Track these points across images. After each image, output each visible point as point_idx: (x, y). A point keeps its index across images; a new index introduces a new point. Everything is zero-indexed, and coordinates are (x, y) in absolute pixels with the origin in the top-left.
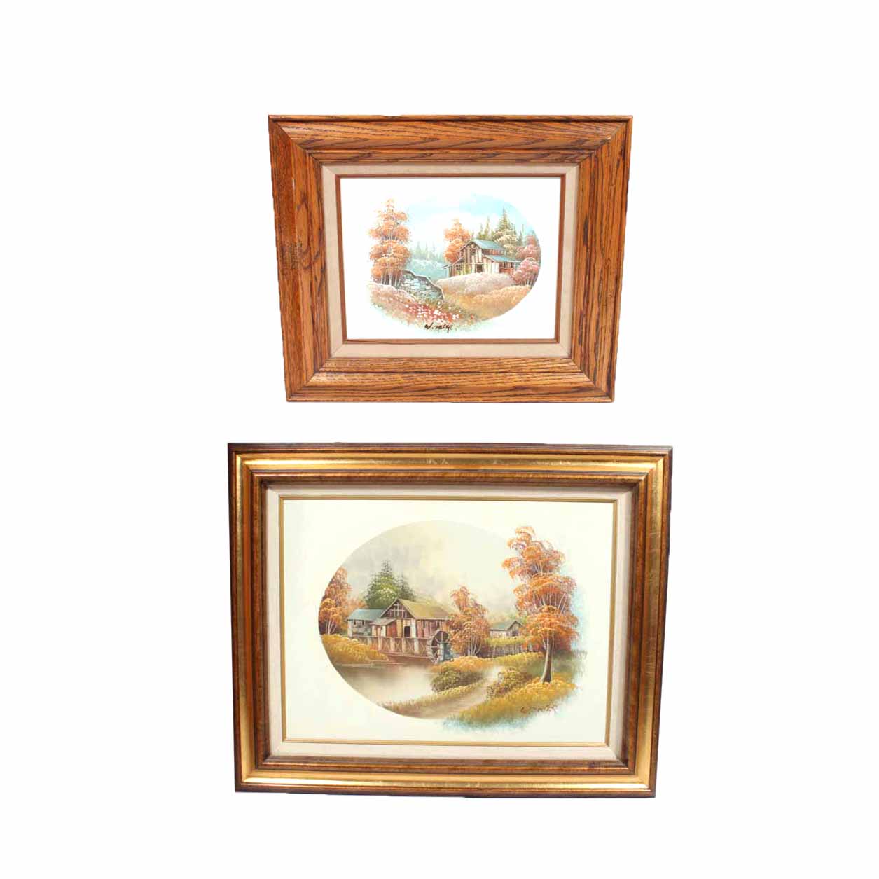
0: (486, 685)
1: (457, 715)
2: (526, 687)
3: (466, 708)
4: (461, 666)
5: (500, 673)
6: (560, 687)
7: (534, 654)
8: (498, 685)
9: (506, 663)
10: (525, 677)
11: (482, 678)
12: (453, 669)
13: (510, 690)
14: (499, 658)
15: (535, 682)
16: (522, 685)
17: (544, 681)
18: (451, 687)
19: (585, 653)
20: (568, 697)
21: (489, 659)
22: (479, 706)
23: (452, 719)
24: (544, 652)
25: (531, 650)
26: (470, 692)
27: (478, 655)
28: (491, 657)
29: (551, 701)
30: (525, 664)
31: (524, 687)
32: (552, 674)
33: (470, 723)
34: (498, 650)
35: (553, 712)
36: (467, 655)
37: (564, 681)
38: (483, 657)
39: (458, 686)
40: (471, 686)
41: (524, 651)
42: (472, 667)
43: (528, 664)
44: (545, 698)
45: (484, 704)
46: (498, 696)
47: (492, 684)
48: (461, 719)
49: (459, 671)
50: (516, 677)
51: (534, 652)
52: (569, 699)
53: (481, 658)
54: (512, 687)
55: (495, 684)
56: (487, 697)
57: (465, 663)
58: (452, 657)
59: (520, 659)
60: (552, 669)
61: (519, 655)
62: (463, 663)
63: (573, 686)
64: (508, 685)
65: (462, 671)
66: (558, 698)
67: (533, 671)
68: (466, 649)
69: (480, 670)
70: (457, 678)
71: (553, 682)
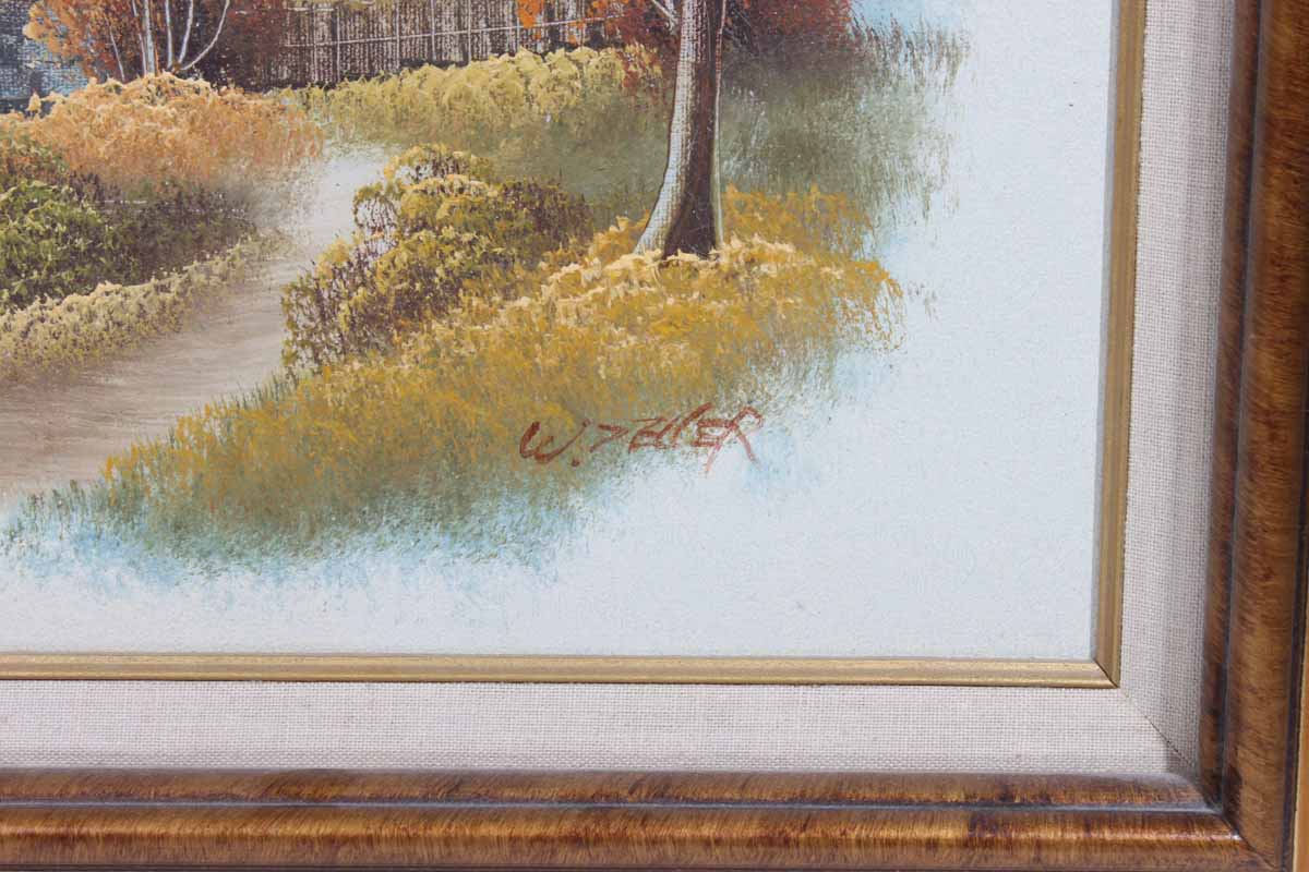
0: (283, 273)
1: (93, 472)
2: (548, 291)
3: (156, 432)
4: (102, 148)
5: (366, 194)
6: (782, 286)
7: (594, 61)
8: (354, 269)
9: (404, 124)
10: (541, 222)
11: (249, 228)
12: (43, 168)
13: (440, 311)
14: (355, 86)
15: (609, 255)
16: (519, 271)
17: (670, 249)
18: (43, 289)
19: (948, 51)
20: (833, 351)
21: (289, 98)
22: (237, 416)
23: (63, 506)
24: (664, 41)
25: (577, 34)
26: (170, 321)
27: (210, 70)
28: (299, 83)
29: (723, 375)
30: (529, 132)
31: (531, 288)
32: (725, 199)
33: (180, 529)
34: (352, 31)
35: (739, 447)
36: (135, 68)
37: (802, 247)
38: (248, 88)
39: (84, 284)
40: (176, 280)
41: (528, 40)
42: (178, 149)
43: (560, 125)
44: (677, 355)
45: (269, 403)
46: (363, 346)
47: (320, 267)
48: (123, 504)
49: (89, 184)
50: (479, 217)
51: (596, 42)
52: (843, 363)
53: (233, 93)
54: (454, 286)
55: (337, 273)
56: (291, 358)
57: (130, 126)
58: (36, 83)
59: (500, 94)
60: (724, 166)
61: (495, 62)
62: (112, 122)
63: (870, 279)
64: (429, 274)
65: (105, 178)
66: (764, 358)
67: (589, 182)
68: (128, 34)
69: (234, 174)
70: (76, 226)
71: (729, 250)
